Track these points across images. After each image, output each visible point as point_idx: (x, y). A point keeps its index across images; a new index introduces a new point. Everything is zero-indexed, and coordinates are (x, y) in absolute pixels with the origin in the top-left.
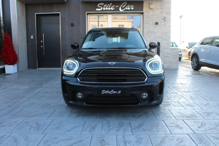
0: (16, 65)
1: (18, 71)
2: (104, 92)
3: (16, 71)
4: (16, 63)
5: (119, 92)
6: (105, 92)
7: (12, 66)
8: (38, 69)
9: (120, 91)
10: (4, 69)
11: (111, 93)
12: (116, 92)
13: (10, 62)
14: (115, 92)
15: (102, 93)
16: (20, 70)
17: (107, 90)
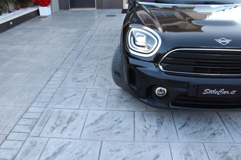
0: (50, 6)
1: (52, 13)
2: (207, 91)
3: (50, 13)
4: (49, 5)
5: (233, 92)
6: (210, 91)
7: (46, 7)
8: (70, 9)
9: (235, 91)
10: (38, 11)
11: (219, 93)
12: (228, 92)
13: (44, 3)
14: (225, 92)
15: (204, 93)
16: (54, 12)
17: (213, 89)
